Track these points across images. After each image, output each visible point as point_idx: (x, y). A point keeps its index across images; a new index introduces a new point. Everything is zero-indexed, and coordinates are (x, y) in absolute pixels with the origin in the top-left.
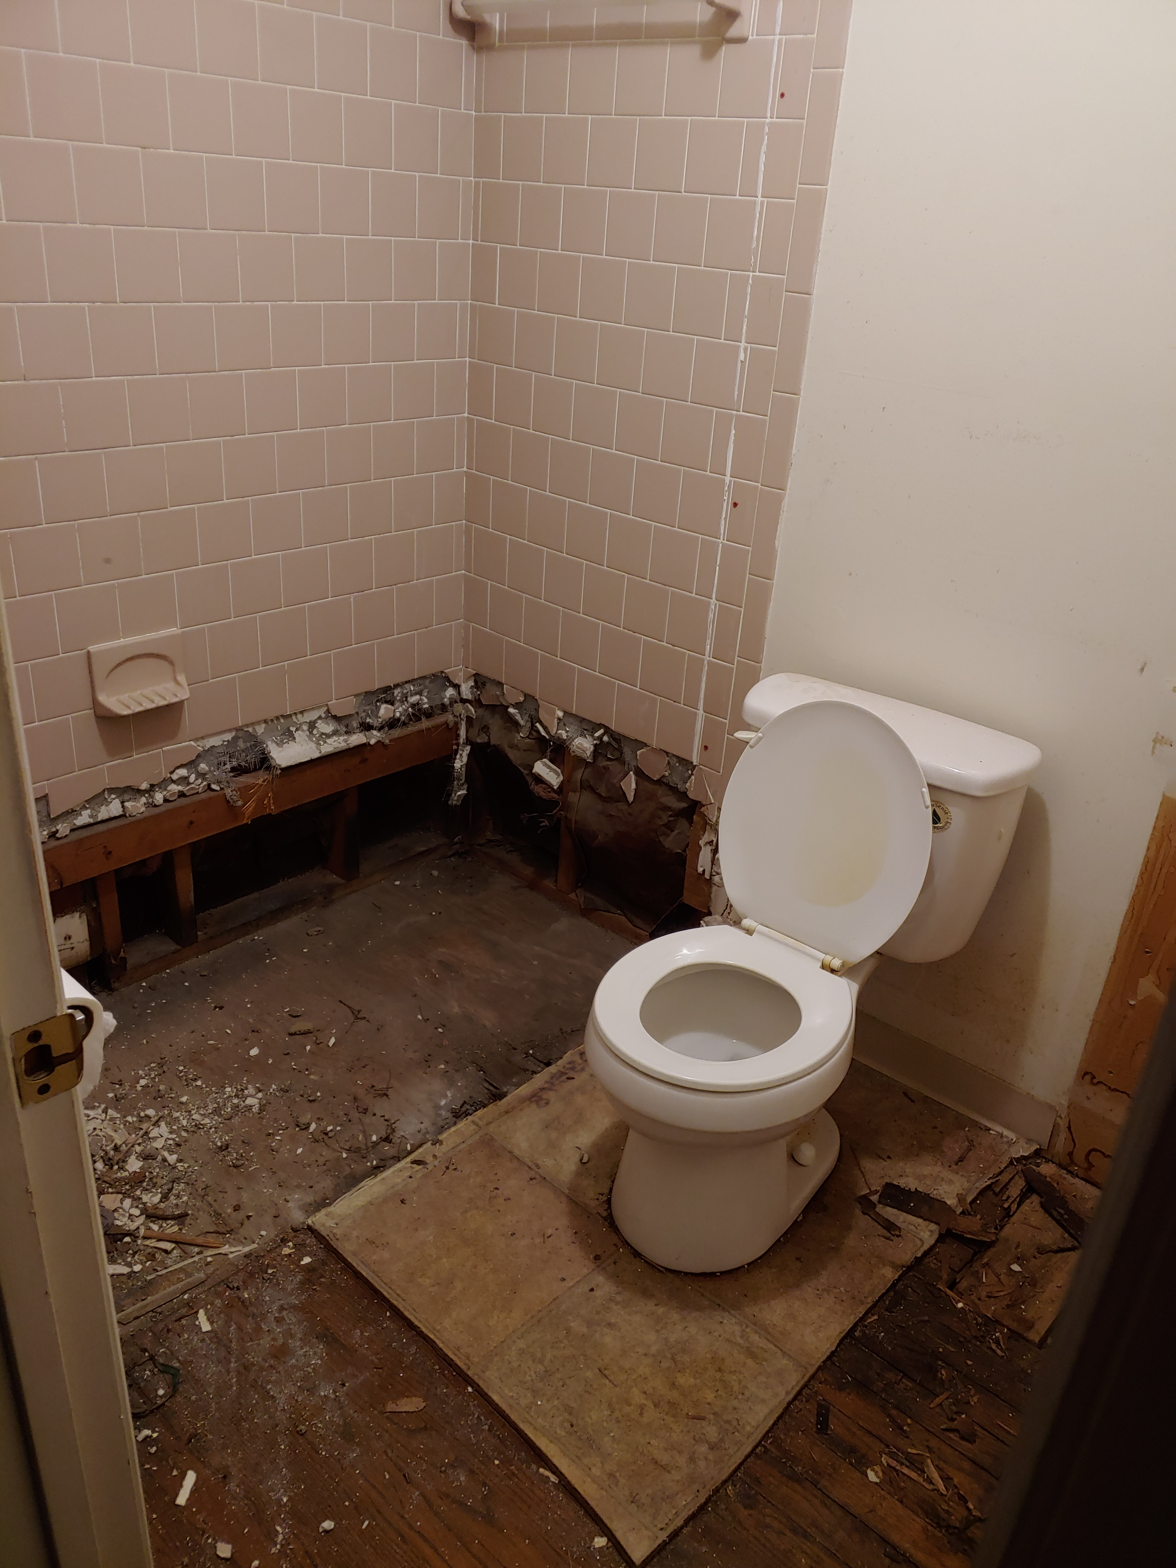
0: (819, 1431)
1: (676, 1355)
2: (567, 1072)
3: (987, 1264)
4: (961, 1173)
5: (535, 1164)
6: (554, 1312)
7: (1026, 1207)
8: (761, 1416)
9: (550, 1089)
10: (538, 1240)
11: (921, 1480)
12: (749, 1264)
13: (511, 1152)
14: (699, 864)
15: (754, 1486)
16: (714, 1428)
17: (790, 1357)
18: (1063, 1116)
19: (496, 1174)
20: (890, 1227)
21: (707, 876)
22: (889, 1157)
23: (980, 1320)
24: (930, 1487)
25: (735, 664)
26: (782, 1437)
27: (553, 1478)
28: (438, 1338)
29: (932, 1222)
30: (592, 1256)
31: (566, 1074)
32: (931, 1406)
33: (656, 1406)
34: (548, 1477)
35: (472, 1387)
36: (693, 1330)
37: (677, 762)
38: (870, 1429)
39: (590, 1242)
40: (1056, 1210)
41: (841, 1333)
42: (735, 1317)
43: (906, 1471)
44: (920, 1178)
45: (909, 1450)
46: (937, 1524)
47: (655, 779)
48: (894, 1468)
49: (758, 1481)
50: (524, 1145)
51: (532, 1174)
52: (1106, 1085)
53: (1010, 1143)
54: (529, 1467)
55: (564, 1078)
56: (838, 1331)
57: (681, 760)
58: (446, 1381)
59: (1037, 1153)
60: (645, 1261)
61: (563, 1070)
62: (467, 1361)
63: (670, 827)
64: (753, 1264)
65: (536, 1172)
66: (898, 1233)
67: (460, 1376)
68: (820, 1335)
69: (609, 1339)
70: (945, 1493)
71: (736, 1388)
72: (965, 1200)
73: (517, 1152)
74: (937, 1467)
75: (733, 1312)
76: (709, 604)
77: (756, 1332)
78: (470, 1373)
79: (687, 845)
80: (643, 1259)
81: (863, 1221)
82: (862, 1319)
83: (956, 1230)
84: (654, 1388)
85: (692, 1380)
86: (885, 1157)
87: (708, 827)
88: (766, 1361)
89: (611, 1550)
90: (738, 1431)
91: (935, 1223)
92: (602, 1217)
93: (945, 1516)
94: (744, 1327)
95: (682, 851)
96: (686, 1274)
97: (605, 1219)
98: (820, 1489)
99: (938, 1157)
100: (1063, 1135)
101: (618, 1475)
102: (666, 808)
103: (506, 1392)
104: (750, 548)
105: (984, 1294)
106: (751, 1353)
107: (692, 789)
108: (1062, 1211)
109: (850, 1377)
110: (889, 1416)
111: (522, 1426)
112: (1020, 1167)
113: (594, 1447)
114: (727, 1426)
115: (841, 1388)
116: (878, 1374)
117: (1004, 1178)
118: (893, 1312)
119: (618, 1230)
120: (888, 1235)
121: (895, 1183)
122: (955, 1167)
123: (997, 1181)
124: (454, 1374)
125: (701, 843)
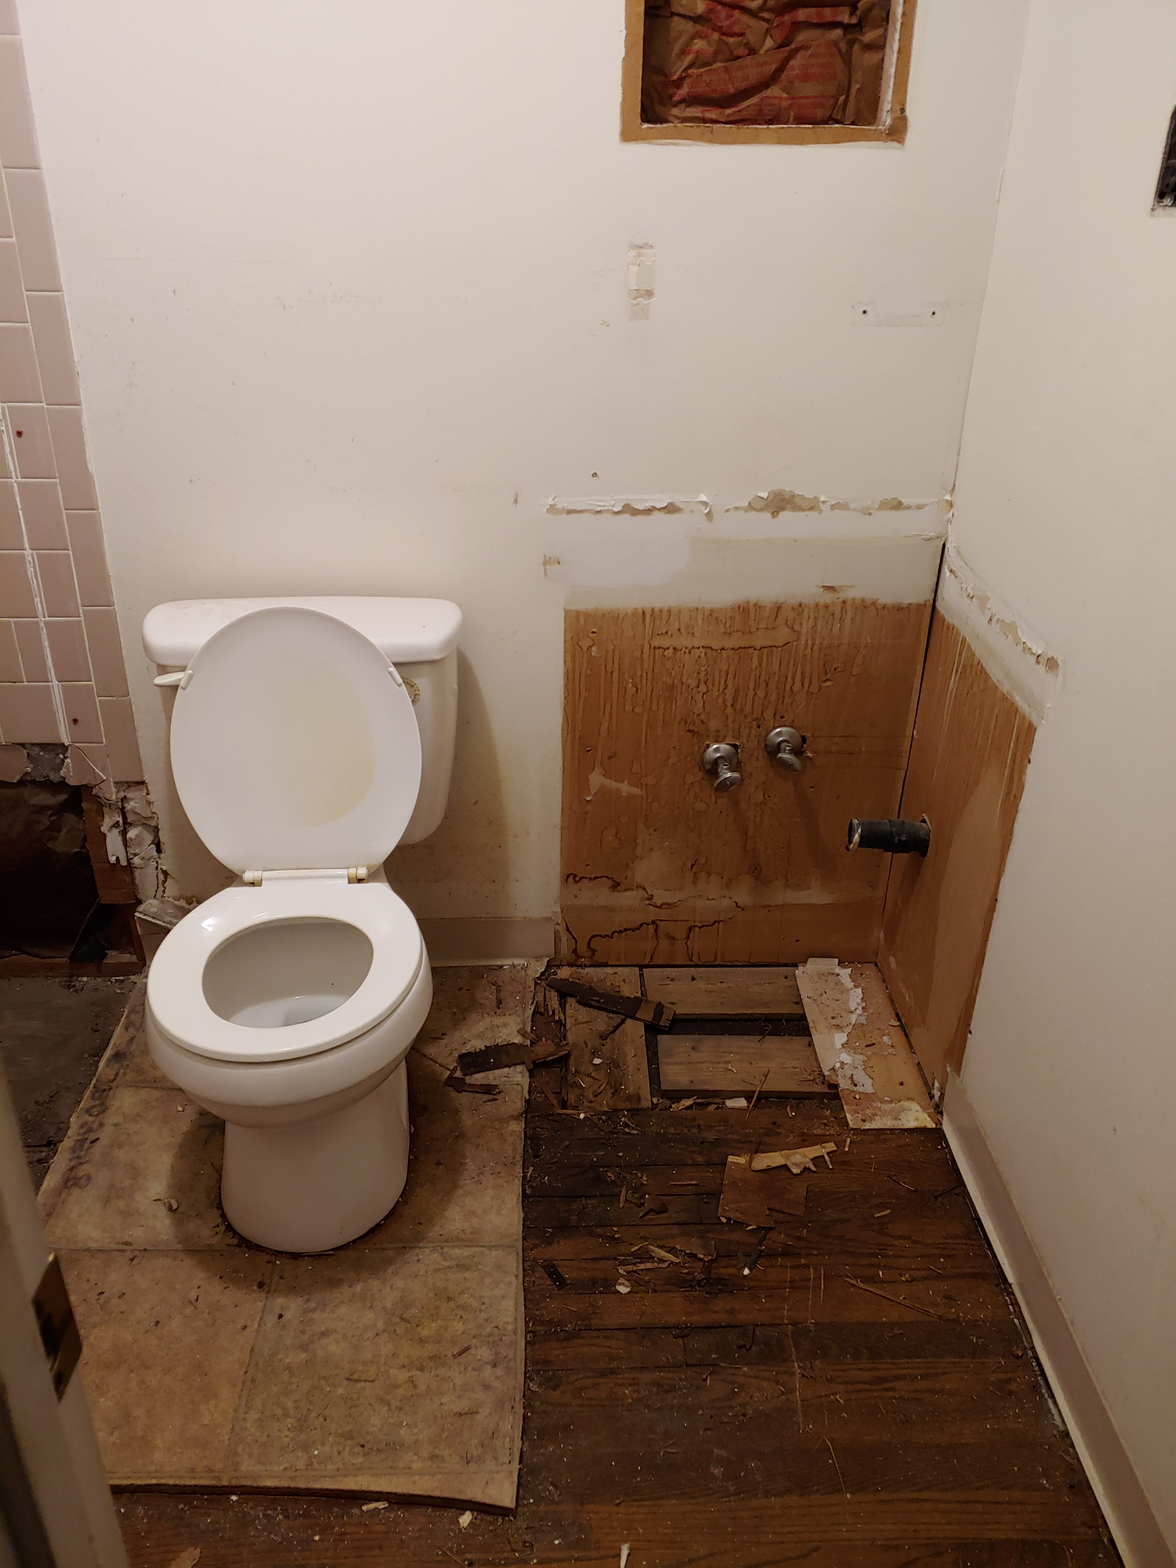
0: (560, 1287)
1: (402, 1314)
2: (86, 1136)
3: (576, 1071)
4: (508, 1013)
5: (123, 1244)
6: (261, 1362)
7: (569, 1011)
8: (512, 1309)
9: (81, 1164)
10: (189, 1310)
11: (656, 1264)
12: (401, 1196)
13: (87, 1250)
14: (110, 854)
15: (546, 1368)
16: (484, 1348)
17: (495, 1246)
18: (559, 922)
19: (88, 1280)
20: (489, 1090)
21: (124, 863)
22: (443, 1034)
23: (604, 1117)
24: (667, 1264)
25: (82, 615)
26: (538, 1313)
27: (381, 1505)
28: (162, 1478)
29: (516, 1065)
30: (255, 1288)
31: (87, 1139)
32: (621, 1206)
33: (421, 1369)
34: (376, 1508)
35: (235, 1494)
36: (400, 1284)
37: (40, 751)
38: (594, 1256)
39: (242, 1275)
40: (592, 1000)
41: (518, 1199)
42: (426, 1247)
43: (642, 1266)
44: (480, 1036)
45: (633, 1250)
46: (691, 1286)
47: (15, 781)
48: (632, 1271)
49: (546, 1362)
50: (96, 1234)
51: (129, 1255)
52: (586, 878)
53: (524, 968)
54: (350, 1516)
55: (86, 1145)
56: (515, 1199)
57: (43, 746)
58: (203, 1511)
59: (549, 965)
60: (307, 1256)
61: (80, 1138)
62: (213, 1475)
63: (55, 828)
64: (406, 1194)
65: (132, 1251)
66: (497, 1090)
67: (212, 1494)
68: (504, 1212)
69: (332, 1347)
70: (678, 1261)
71: (475, 1304)
72: (526, 1032)
73: (94, 1246)
74: (658, 1247)
75: (421, 1245)
76: (23, 557)
77: (453, 1247)
78: (225, 1483)
79: (85, 839)
80: (305, 1256)
81: (464, 1099)
82: (524, 1178)
83: (539, 1059)
84: (408, 1357)
85: (433, 1324)
86: (440, 1036)
87: (105, 809)
88: (480, 1264)
89: (479, 1517)
90: (504, 1335)
91: (519, 1064)
92: (233, 1246)
93: (689, 1277)
94: (440, 1250)
95: (81, 848)
96: (354, 1241)
97: (238, 1246)
98: (595, 1330)
99: (480, 1010)
100: (564, 937)
101: (437, 1452)
102: (42, 809)
103: (276, 1468)
104: (57, 480)
105: (591, 1096)
106: (463, 1267)
107: (72, 774)
108: (597, 998)
109: (549, 1228)
110: (599, 1236)
111: (317, 1486)
112: (543, 983)
113: (398, 1448)
114: (491, 1339)
115: (549, 1242)
116: (567, 1211)
117: (540, 998)
118: (541, 1155)
119: (260, 1246)
120: (492, 1097)
121: (464, 1052)
122: (498, 1011)
123: (537, 1003)
124: (206, 1497)
125: (104, 829)
